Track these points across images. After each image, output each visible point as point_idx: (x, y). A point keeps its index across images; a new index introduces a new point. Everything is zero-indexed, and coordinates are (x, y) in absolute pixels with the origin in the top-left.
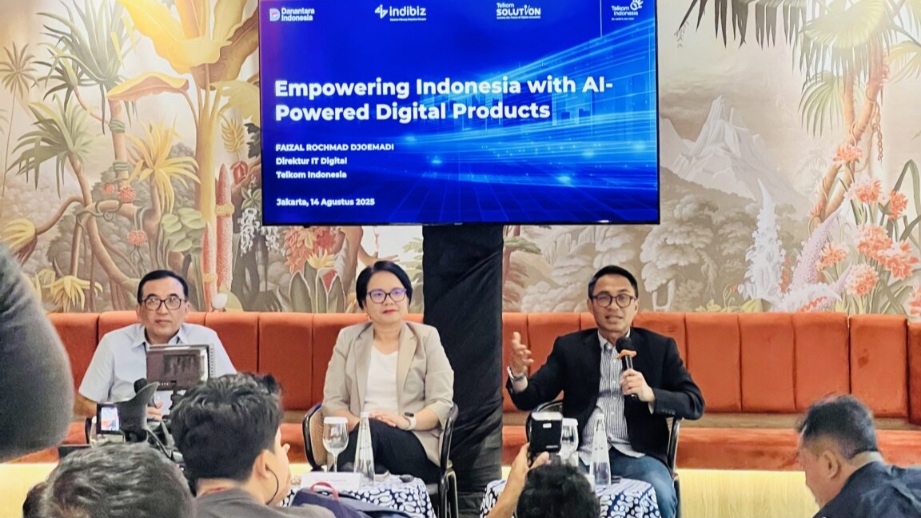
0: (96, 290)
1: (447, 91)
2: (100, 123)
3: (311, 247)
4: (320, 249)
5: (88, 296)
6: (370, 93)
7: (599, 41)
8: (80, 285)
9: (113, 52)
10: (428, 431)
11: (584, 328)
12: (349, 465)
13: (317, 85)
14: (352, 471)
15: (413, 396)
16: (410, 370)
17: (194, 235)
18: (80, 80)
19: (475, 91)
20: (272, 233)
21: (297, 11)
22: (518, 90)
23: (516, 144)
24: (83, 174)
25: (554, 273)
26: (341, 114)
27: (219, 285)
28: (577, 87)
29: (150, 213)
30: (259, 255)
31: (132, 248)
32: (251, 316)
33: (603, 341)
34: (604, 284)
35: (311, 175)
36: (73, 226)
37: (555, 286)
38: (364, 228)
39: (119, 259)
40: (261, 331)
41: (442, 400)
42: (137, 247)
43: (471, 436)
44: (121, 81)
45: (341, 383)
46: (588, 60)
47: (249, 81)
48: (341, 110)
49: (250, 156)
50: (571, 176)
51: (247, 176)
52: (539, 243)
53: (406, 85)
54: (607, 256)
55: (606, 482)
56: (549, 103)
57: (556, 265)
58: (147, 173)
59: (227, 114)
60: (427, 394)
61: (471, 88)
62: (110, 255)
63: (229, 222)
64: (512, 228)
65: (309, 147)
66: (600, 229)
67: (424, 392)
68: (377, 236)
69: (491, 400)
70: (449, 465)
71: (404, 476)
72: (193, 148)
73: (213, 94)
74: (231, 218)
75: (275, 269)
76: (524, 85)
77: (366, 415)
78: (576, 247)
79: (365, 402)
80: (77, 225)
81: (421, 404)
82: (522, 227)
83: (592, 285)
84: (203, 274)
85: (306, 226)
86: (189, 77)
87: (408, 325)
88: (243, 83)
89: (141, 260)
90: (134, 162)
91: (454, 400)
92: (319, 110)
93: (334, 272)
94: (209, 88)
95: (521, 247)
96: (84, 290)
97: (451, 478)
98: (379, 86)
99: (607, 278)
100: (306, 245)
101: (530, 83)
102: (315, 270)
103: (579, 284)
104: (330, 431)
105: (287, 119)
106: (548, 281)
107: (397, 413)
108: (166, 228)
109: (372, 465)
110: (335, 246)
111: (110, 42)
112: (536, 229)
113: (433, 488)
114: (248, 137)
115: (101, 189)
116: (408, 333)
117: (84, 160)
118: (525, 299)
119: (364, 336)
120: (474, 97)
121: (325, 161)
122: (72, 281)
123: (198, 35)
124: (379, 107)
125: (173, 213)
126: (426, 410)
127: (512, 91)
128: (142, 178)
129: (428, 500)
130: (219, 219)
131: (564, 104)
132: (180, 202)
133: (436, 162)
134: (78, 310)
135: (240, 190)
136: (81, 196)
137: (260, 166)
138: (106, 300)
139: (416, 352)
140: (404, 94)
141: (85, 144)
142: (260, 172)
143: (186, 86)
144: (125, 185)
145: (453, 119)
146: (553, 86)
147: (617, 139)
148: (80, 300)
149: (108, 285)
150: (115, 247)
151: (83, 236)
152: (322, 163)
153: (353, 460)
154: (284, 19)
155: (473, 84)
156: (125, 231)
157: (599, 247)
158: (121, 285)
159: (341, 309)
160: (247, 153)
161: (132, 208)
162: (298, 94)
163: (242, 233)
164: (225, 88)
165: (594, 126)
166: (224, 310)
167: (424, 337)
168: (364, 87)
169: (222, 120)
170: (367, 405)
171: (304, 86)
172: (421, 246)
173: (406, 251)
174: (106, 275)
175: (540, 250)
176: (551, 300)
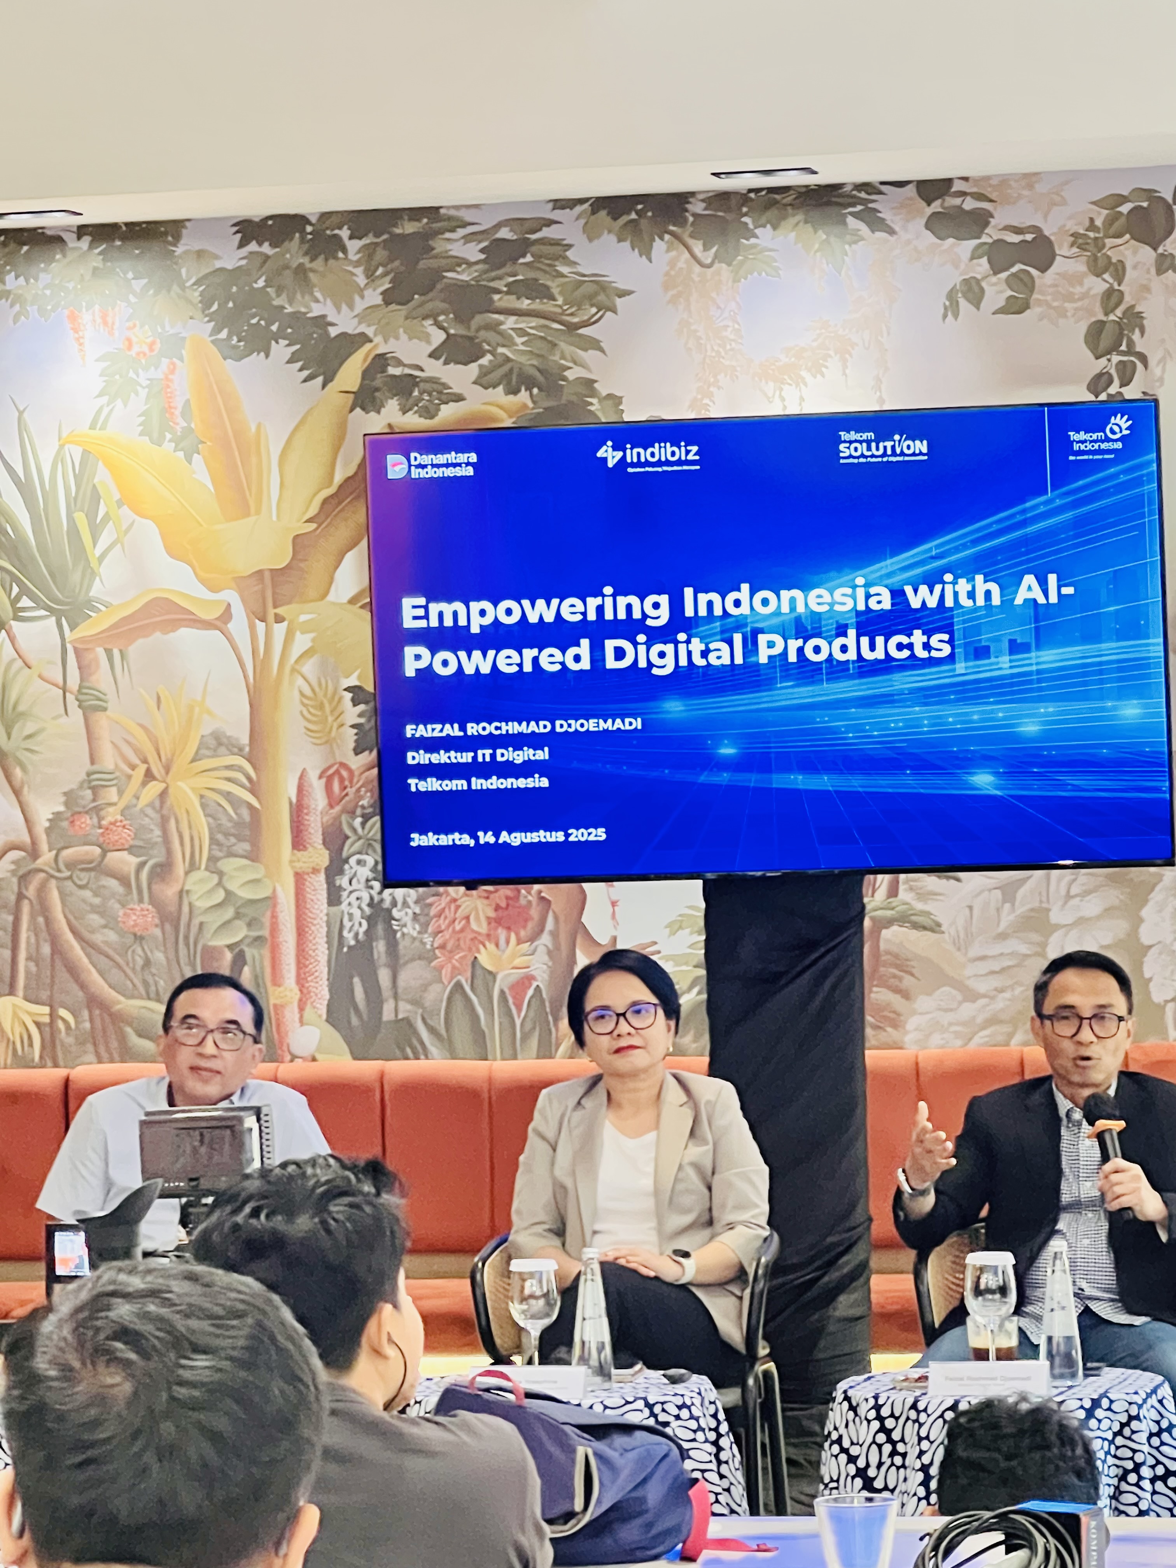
0: (61, 1025)
1: (745, 609)
2: (61, 692)
3: (483, 928)
4: (502, 933)
5: (47, 1036)
6: (592, 616)
7: (1045, 503)
8: (29, 1013)
9: (79, 552)
10: (721, 1285)
11: (1028, 1076)
12: (562, 1352)
13: (486, 605)
14: (568, 1363)
15: (688, 1219)
16: (680, 1167)
17: (250, 912)
18: (16, 610)
19: (801, 609)
20: (405, 904)
21: (441, 459)
22: (887, 605)
23: (881, 711)
24: (28, 796)
25: (970, 970)
26: (535, 660)
27: (301, 1009)
28: (1002, 596)
29: (163, 871)
30: (380, 947)
31: (130, 939)
32: (368, 1069)
33: (1064, 1105)
34: (1066, 990)
35: (477, 784)
36: (13, 898)
37: (971, 996)
38: (585, 885)
39: (103, 961)
40: (387, 1097)
41: (746, 1224)
42: (139, 938)
43: (809, 1295)
44: (98, 611)
45: (545, 1195)
46: (1025, 541)
47: (352, 601)
48: (535, 651)
49: (357, 751)
50: (996, 774)
51: (351, 791)
52: (937, 910)
53: (664, 600)
54: (1074, 934)
55: (1073, 1375)
56: (948, 628)
57: (972, 954)
58: (154, 788)
59: (309, 668)
60: (715, 1213)
61: (793, 600)
62: (88, 956)
63: (319, 882)
64: (883, 880)
65: (473, 729)
66: (1059, 880)
67: (710, 1210)
68: (614, 904)
69: (848, 1224)
70: (763, 1350)
71: (672, 1372)
72: (245, 740)
73: (279, 630)
74: (322, 877)
75: (410, 976)
76: (898, 594)
77: (595, 1253)
78: (1012, 917)
79: (595, 1232)
80: (20, 896)
81: (707, 1232)
82: (902, 876)
83: (1041, 989)
84: (271, 989)
85: (471, 886)
86: (232, 596)
87: (675, 1077)
88: (341, 605)
89: (147, 963)
90: (129, 771)
91: (769, 1223)
92: (491, 653)
93: (530, 978)
94: (271, 618)
95: (903, 919)
96: (38, 1024)
97: (767, 1374)
98: (609, 601)
99: (1069, 977)
100: (474, 925)
101: (909, 590)
102: (493, 975)
103: (1018, 990)
104: (523, 1288)
105: (426, 673)
106: (958, 985)
107: (656, 1251)
108: (194, 897)
109: (608, 1351)
110: (530, 925)
111: (74, 531)
112: (929, 881)
113: (733, 1396)
114: (353, 714)
115: (65, 824)
116: (674, 1094)
117: (30, 768)
118: (912, 1023)
119: (587, 1103)
120: (798, 621)
121: (505, 755)
122: (14, 1005)
123: (248, 515)
124: (610, 645)
125: (207, 869)
126: (714, 1245)
127: (873, 605)
128: (144, 801)
129: (721, 1416)
130: (299, 878)
131: (977, 630)
132: (219, 844)
133: (727, 751)
134: (28, 1064)
135: (337, 818)
136: (27, 839)
137: (375, 771)
138: (81, 1043)
139: (692, 1133)
140: (661, 617)
141: (29, 737)
142: (376, 783)
143: (227, 615)
144: (111, 815)
145: (758, 664)
146: (956, 594)
147: (1085, 696)
148: (31, 1045)
149: (86, 1014)
150: (98, 938)
151: (33, 917)
152: (499, 759)
153: (569, 1343)
154: (415, 473)
155: (796, 593)
156: (114, 904)
157: (1055, 917)
158: (111, 1015)
159: (546, 1051)
160: (352, 745)
161: (127, 861)
162: (448, 622)
163: (344, 906)
164: (303, 618)
165: (1039, 672)
166: (314, 1059)
167: (708, 1102)
168: (580, 607)
169: (300, 681)
170: (597, 1237)
171: (459, 606)
172: (702, 923)
173: (673, 933)
174: (81, 994)
175: (939, 925)
176: (964, 1024)
